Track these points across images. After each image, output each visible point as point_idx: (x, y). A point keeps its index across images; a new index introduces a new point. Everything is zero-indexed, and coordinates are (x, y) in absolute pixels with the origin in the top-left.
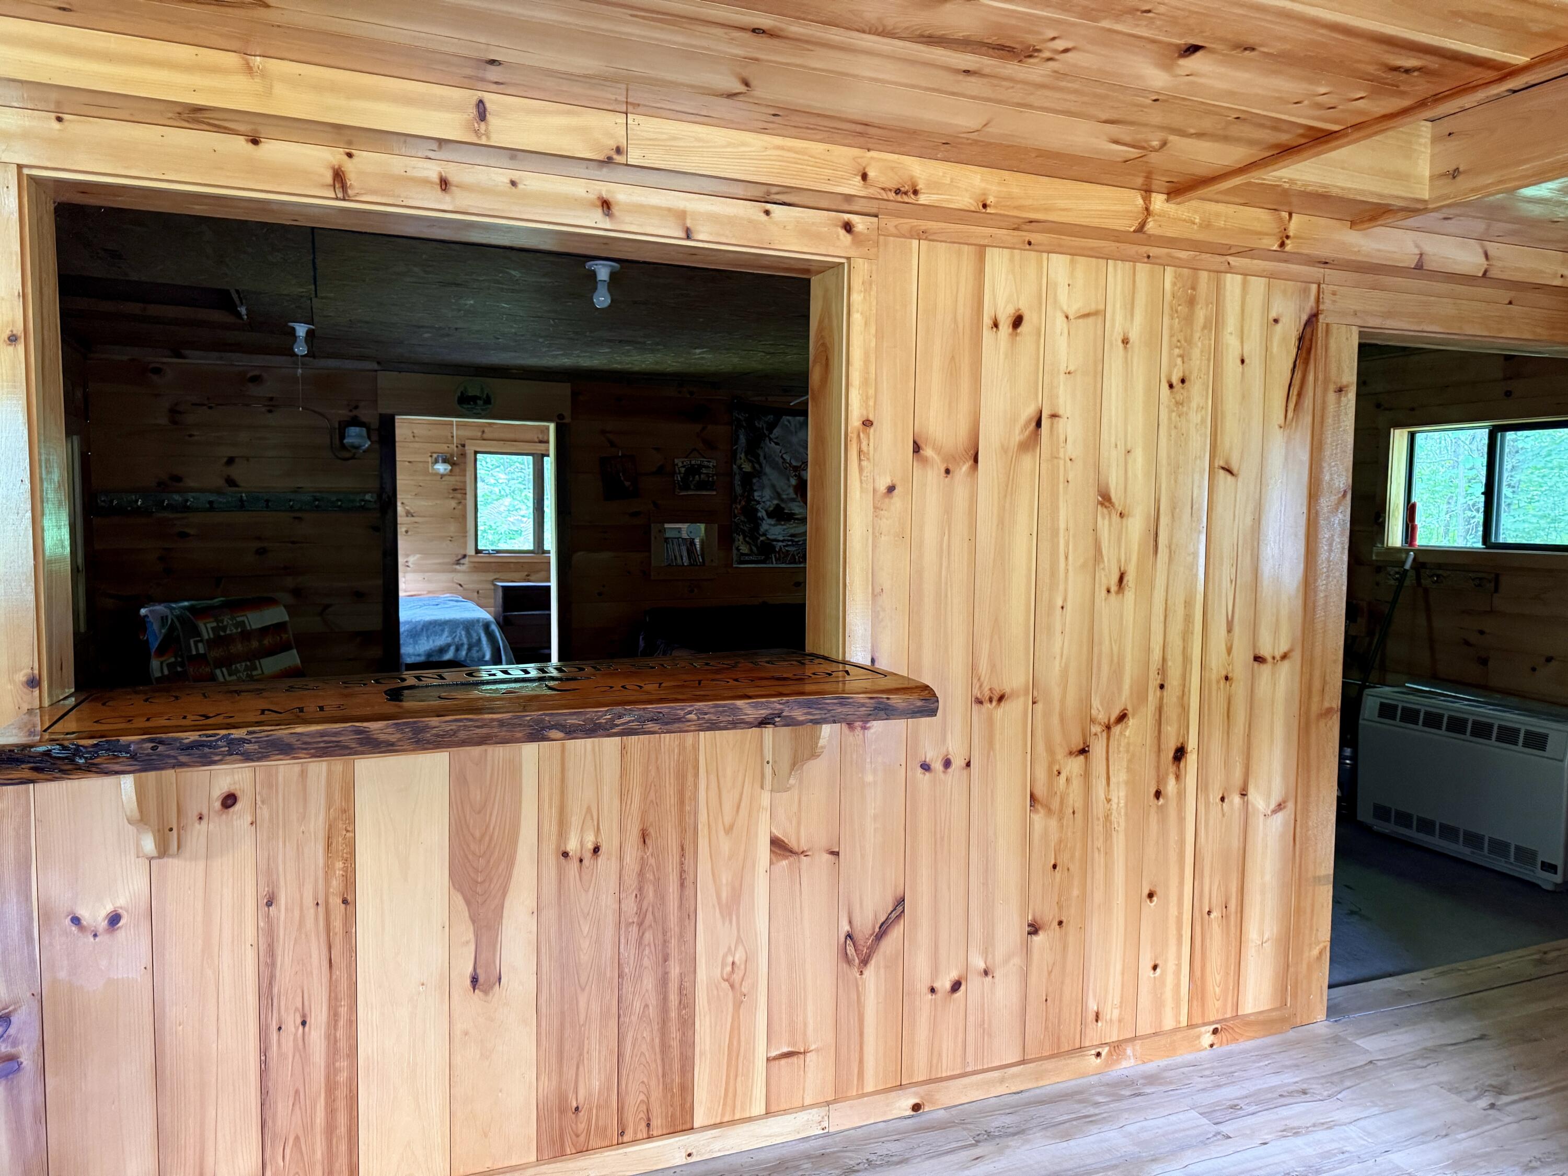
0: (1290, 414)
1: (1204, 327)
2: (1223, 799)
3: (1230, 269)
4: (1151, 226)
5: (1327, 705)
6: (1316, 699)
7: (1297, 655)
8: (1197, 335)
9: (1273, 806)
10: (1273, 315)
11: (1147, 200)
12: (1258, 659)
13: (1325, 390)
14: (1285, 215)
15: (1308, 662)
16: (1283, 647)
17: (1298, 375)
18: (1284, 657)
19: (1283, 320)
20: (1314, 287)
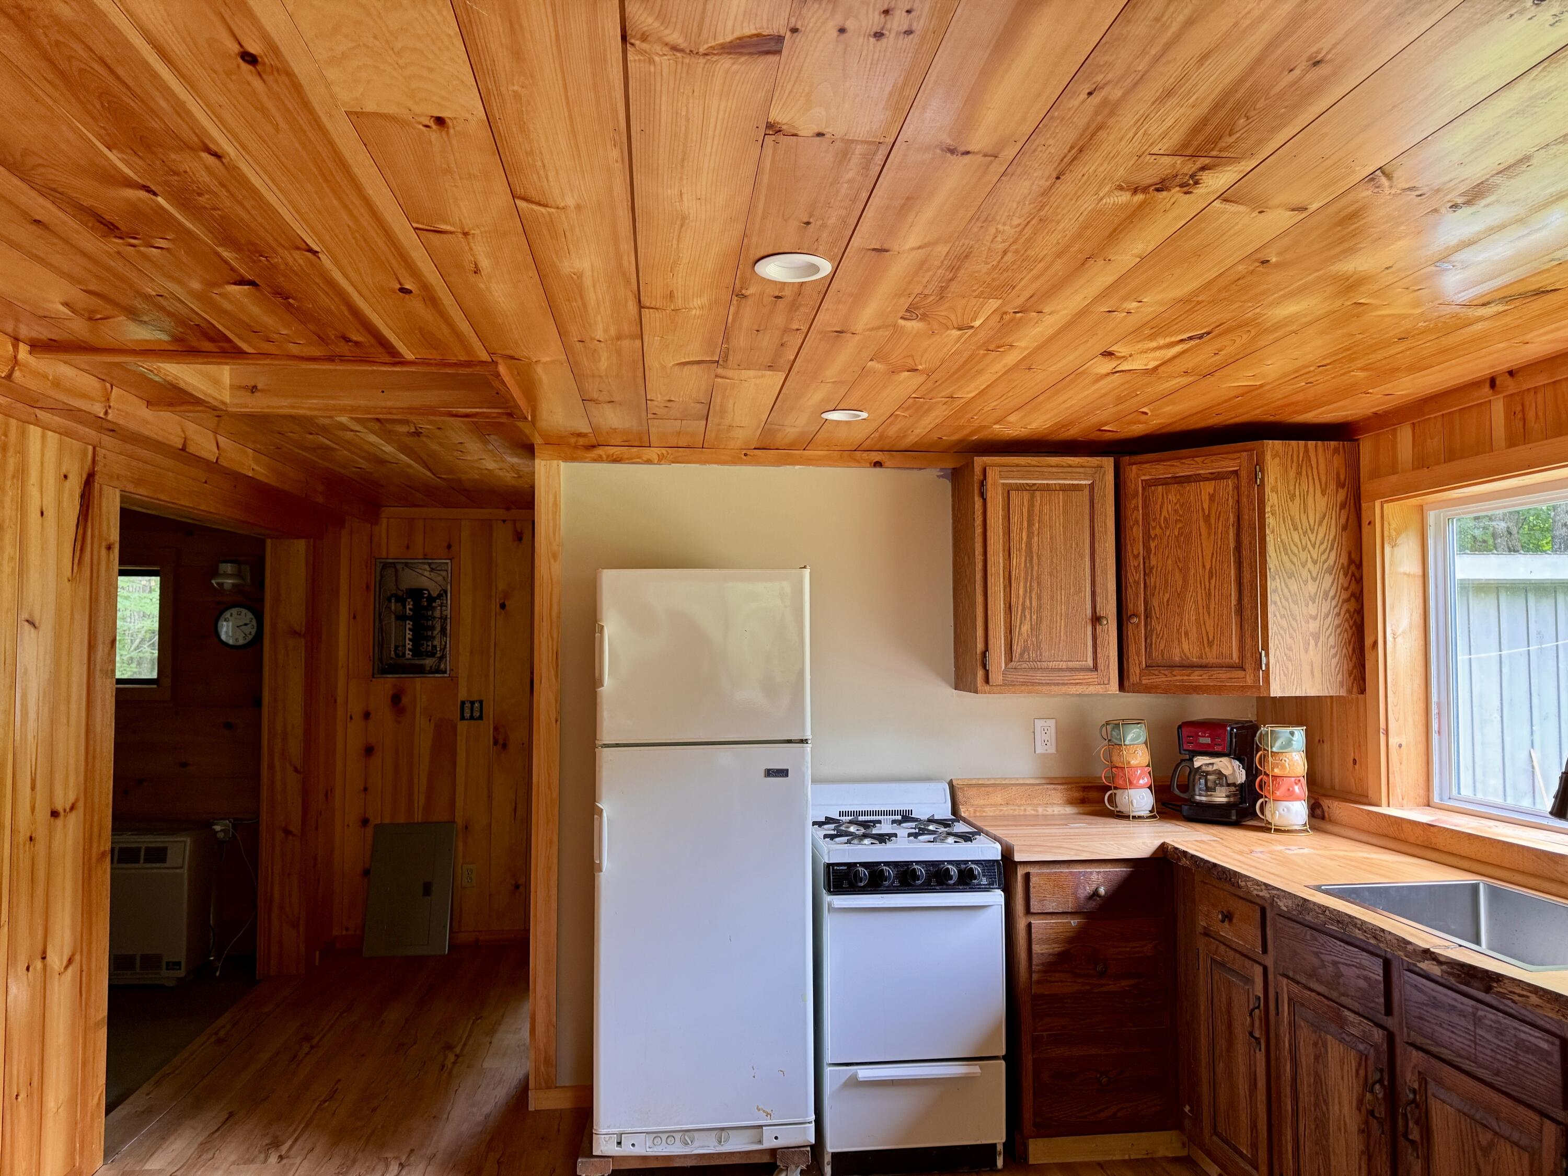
0: (75, 570)
1: (13, 477)
2: (28, 969)
3: (37, 422)
4: (17, 374)
5: (102, 849)
6: (95, 845)
7: (81, 805)
8: (9, 483)
9: (65, 962)
10: (64, 471)
11: (15, 347)
12: (55, 814)
13: (100, 546)
14: (108, 386)
15: (90, 810)
16: (71, 798)
17: (81, 531)
18: (72, 808)
19: (70, 477)
20: (90, 448)
